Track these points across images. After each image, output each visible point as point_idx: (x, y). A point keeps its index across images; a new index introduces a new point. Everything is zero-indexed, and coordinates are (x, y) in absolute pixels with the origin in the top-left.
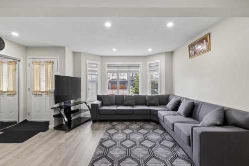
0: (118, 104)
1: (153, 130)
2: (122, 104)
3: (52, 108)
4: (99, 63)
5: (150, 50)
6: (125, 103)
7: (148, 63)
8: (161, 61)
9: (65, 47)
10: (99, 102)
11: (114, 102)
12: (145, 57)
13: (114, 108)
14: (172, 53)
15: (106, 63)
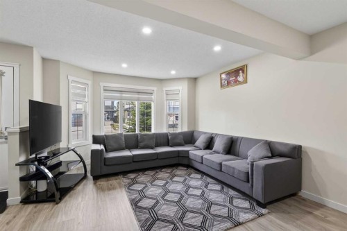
0: (129, 148)
1: (189, 175)
2: (137, 147)
3: (17, 165)
4: (90, 83)
5: (173, 72)
6: (141, 144)
7: (165, 89)
8: (182, 88)
9: (32, 48)
10: (100, 147)
11: (124, 146)
12: (161, 80)
13: (127, 153)
14: (195, 79)
15: (102, 84)
